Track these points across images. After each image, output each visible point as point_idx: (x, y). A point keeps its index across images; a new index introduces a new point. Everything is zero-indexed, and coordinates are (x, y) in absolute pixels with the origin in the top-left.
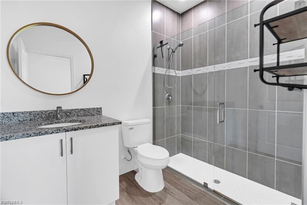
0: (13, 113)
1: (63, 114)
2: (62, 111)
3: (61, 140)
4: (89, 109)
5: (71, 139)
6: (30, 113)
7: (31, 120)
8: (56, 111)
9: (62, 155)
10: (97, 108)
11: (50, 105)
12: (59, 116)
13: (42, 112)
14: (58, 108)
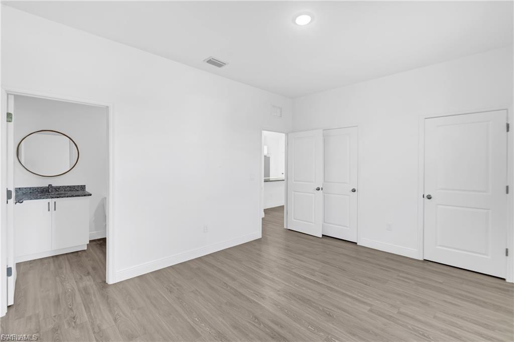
0: (20, 188)
1: (54, 190)
2: (52, 187)
3: (49, 203)
4: (75, 186)
5: (55, 202)
6: (30, 188)
7: (30, 193)
8: (48, 187)
9: (49, 210)
10: (82, 186)
11: (44, 183)
12: (50, 191)
13: (38, 188)
14: (49, 185)
